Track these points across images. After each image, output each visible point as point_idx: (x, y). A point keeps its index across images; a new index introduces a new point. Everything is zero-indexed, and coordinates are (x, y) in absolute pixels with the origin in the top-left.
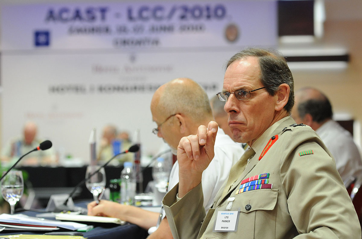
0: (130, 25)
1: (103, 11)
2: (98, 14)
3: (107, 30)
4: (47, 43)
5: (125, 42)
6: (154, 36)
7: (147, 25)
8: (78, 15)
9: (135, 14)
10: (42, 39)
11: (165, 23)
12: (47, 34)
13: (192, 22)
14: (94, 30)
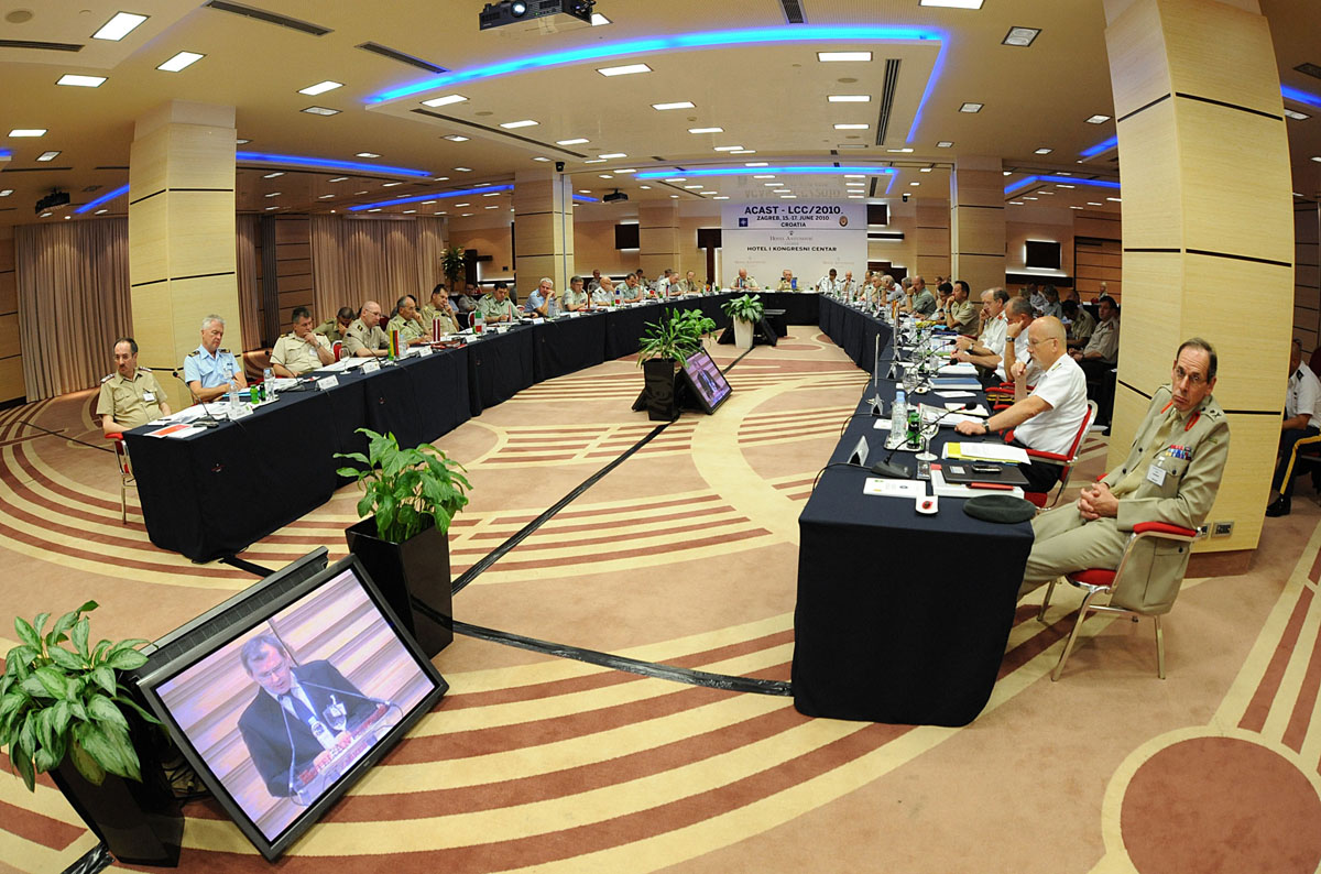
0: (790, 216)
1: (775, 208)
2: (773, 210)
3: (778, 218)
4: (746, 225)
5: (787, 225)
6: (802, 221)
7: (799, 216)
8: (762, 210)
9: (792, 210)
10: (743, 222)
11: (808, 214)
12: (746, 219)
13: (823, 215)
14: (770, 218)
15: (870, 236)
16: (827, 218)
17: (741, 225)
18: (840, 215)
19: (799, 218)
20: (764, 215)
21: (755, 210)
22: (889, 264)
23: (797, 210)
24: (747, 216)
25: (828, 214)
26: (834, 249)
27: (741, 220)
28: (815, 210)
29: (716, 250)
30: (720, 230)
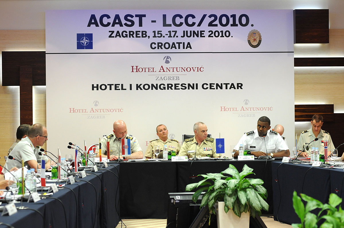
0: (165, 30)
1: (141, 17)
2: (136, 20)
3: (144, 34)
5: (160, 45)
9: (169, 21)
10: (85, 41)
12: (90, 36)
13: (220, 28)
14: (131, 34)
15: (299, 62)
16: (228, 34)
17: (80, 46)
18: (249, 28)
19: (180, 33)
20: (121, 29)
21: (105, 21)
22: (330, 107)
23: (178, 20)
24: (92, 29)
25: (229, 28)
26: (240, 86)
27: (80, 37)
28: (207, 20)
29: (35, 89)
30: (42, 55)
